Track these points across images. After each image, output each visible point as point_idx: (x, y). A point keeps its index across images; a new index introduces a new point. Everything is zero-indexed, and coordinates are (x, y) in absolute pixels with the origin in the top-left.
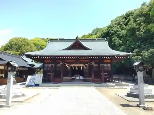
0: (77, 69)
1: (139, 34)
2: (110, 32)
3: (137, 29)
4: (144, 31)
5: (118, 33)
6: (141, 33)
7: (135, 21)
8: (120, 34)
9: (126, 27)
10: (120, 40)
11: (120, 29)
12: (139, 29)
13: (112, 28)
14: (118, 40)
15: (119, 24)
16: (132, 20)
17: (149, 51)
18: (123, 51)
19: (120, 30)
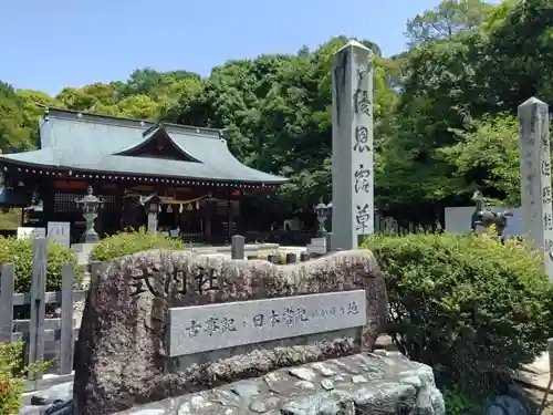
0: (169, 210)
1: (292, 130)
2: (214, 104)
3: (289, 115)
4: (303, 123)
5: (239, 113)
6: (297, 127)
7: (283, 92)
8: (242, 118)
9: (257, 102)
10: (244, 134)
11: (243, 104)
12: (293, 117)
13: (221, 96)
14: (240, 135)
15: (239, 88)
16: (275, 88)
17: (314, 175)
18: (253, 165)
19: (244, 107)
